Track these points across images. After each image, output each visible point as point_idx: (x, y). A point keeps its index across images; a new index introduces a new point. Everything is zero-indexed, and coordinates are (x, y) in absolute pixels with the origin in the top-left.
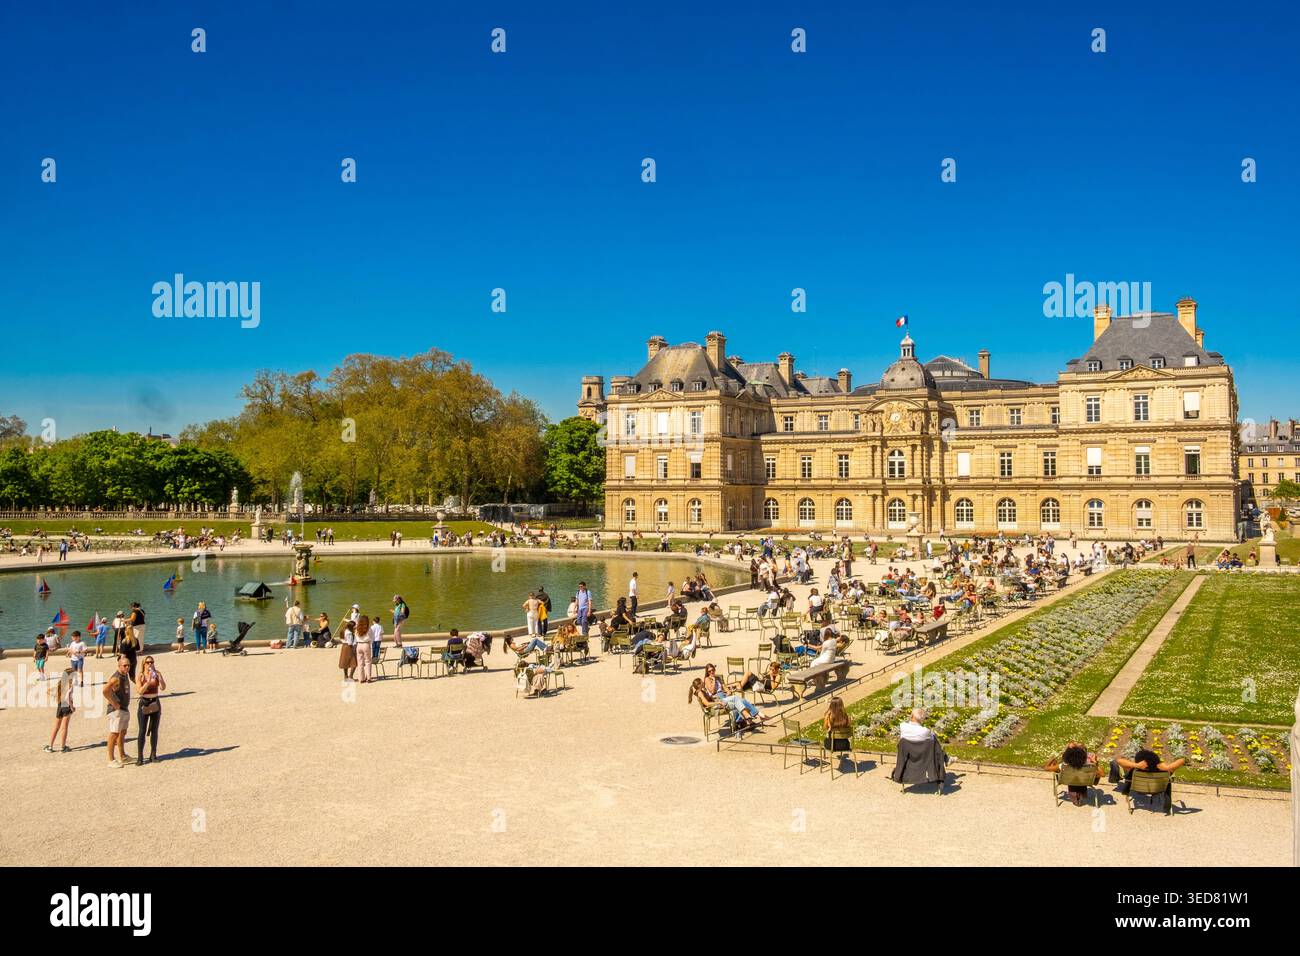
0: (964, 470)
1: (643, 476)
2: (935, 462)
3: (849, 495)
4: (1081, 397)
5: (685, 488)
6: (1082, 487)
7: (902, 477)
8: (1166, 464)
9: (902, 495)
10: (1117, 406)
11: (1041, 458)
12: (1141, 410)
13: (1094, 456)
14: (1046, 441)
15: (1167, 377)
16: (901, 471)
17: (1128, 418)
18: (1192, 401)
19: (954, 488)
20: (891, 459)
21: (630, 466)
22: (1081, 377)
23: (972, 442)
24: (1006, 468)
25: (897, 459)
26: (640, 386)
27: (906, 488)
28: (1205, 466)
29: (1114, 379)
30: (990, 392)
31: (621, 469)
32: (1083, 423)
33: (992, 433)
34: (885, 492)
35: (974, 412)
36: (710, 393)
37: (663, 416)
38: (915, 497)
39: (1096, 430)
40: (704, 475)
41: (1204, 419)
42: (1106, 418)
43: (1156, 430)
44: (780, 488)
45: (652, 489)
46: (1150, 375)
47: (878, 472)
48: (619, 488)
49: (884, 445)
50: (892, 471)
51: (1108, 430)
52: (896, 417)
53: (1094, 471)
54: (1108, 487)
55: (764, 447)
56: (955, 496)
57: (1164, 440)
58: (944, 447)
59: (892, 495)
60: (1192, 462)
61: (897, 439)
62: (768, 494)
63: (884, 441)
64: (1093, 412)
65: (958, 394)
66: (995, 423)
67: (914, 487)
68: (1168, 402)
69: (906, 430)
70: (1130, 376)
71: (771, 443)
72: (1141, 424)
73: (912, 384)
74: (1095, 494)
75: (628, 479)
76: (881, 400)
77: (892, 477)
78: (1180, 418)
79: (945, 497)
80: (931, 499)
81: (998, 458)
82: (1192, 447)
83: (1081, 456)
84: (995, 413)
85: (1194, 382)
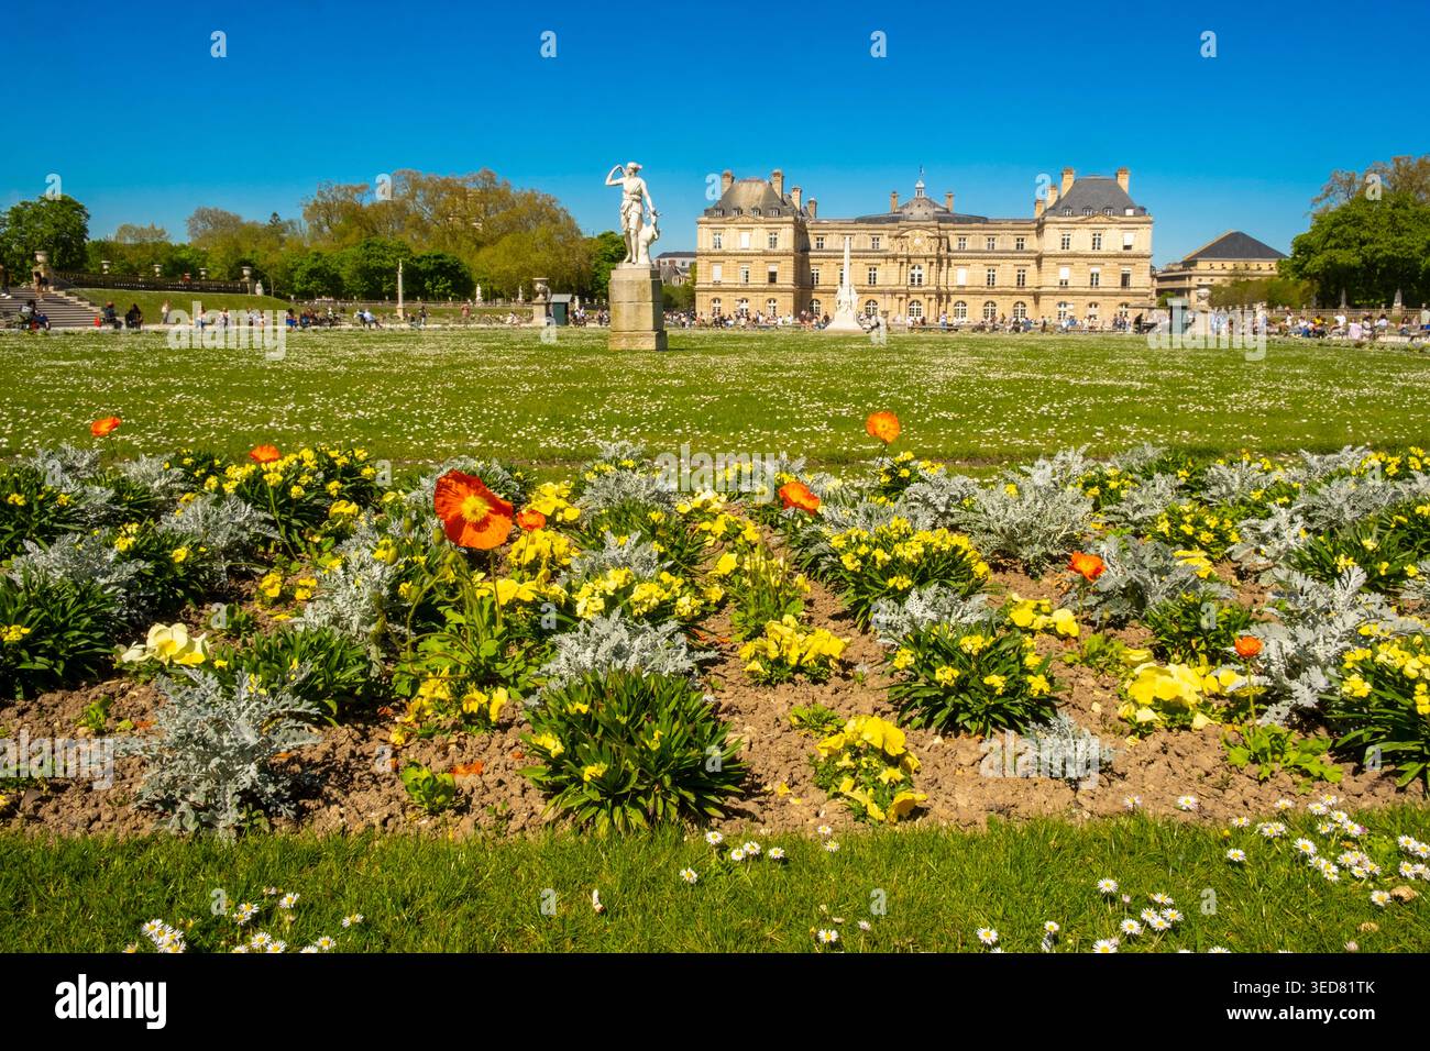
0: (961, 282)
1: (728, 281)
2: (943, 274)
3: (877, 297)
4: (1059, 233)
5: (765, 291)
6: (1056, 294)
7: (919, 285)
8: (1110, 281)
9: (920, 298)
10: (1081, 239)
11: (1016, 273)
12: (1096, 243)
13: (1064, 273)
14: (1020, 262)
15: (1115, 222)
16: (920, 280)
17: (1088, 249)
18: (1129, 238)
19: (954, 293)
20: (913, 272)
21: (717, 273)
22: (1060, 219)
23: (969, 261)
24: (991, 280)
25: (916, 272)
26: (724, 210)
27: (924, 293)
28: (1133, 281)
29: (1082, 222)
30: (974, 225)
31: (709, 275)
32: (1059, 251)
33: (977, 255)
34: (908, 295)
35: (962, 239)
36: (785, 219)
37: (745, 235)
38: (930, 299)
39: (1068, 256)
40: (778, 280)
41: (1134, 250)
42: (1074, 248)
43: (1106, 257)
44: (822, 292)
45: (737, 290)
46: (1105, 220)
47: (903, 281)
48: (709, 290)
49: (909, 262)
50: (913, 280)
51: (1075, 256)
52: (917, 242)
53: (1063, 284)
54: (1073, 294)
55: (811, 261)
56: (954, 299)
57: (1110, 263)
58: (949, 265)
59: (913, 297)
60: (1125, 279)
61: (919, 257)
62: (814, 296)
63: (909, 258)
64: (1065, 243)
65: (951, 225)
66: (976, 247)
67: (930, 292)
68: (1115, 238)
69: (925, 251)
70: (1092, 220)
71: (817, 257)
72: (1096, 252)
73: (926, 217)
74: (1064, 299)
75: (715, 283)
76: (909, 228)
77: (913, 285)
78: (1120, 249)
79: (948, 300)
80: (940, 300)
81: (986, 273)
82: (1126, 269)
83: (1056, 272)
84: (976, 240)
85: (1129, 226)
